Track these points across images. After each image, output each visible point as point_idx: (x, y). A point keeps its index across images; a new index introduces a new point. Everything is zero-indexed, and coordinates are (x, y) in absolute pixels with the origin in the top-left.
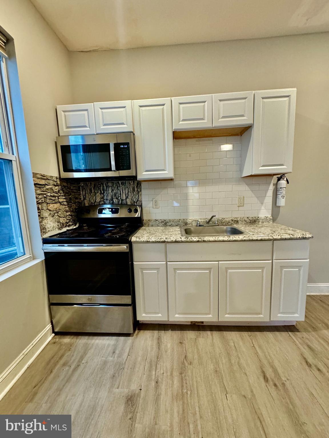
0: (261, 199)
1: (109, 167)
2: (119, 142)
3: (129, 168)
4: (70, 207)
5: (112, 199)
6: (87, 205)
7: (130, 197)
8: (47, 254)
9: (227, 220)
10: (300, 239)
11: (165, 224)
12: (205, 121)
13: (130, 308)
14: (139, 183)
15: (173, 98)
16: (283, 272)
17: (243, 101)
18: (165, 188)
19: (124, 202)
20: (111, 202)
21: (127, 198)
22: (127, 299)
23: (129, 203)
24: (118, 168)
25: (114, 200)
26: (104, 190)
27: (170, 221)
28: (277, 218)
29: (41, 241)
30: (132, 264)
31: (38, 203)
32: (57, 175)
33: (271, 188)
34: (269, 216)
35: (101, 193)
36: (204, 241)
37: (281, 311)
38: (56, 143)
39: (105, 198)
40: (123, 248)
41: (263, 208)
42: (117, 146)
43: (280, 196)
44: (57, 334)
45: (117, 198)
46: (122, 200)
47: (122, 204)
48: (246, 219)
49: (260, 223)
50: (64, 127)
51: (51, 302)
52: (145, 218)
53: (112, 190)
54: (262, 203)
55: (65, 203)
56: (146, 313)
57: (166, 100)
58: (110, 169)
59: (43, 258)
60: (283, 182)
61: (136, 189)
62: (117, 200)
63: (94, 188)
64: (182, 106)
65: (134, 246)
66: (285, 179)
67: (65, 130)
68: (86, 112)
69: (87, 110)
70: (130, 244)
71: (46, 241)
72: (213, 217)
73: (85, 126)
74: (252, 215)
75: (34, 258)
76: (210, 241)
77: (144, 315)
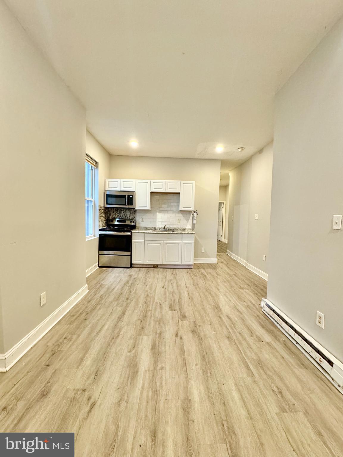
0: (187, 220)
1: (124, 204)
2: (129, 195)
3: (132, 205)
4: (105, 219)
5: (123, 217)
6: (111, 218)
7: (131, 216)
8: (100, 235)
9: (173, 228)
10: (190, 234)
11: (146, 229)
12: (163, 190)
13: (130, 256)
14: (136, 211)
15: (151, 180)
16: (186, 246)
17: (176, 184)
18: (146, 213)
19: (128, 218)
20: (122, 218)
21: (130, 216)
22: (129, 253)
23: (130, 219)
24: (128, 204)
25: (124, 217)
26: (119, 212)
27: (148, 227)
28: (194, 228)
29: (98, 230)
30: (132, 241)
31: (99, 216)
32: (103, 205)
33: (191, 215)
34: (191, 228)
35: (118, 214)
36: (158, 233)
37: (185, 260)
38: (104, 193)
39: (120, 216)
40: (129, 233)
41: (188, 224)
42: (129, 196)
43: (194, 220)
44: (100, 267)
45: (125, 216)
46: (127, 217)
47: (127, 219)
48: (181, 228)
49: (187, 230)
50: (108, 187)
51: (99, 254)
52: (137, 226)
53: (123, 212)
54: (188, 222)
55: (104, 217)
56: (135, 260)
57: (148, 181)
58: (125, 205)
59: (98, 236)
60: (195, 214)
61: (134, 213)
62: (125, 217)
63: (115, 211)
64: (154, 183)
65: (133, 234)
66: (196, 213)
67: (108, 188)
68: (117, 182)
69: (118, 182)
70: (132, 232)
71: (100, 230)
72: (165, 226)
73: (116, 187)
74: (184, 227)
75: (94, 236)
76: (160, 233)
77: (135, 261)
